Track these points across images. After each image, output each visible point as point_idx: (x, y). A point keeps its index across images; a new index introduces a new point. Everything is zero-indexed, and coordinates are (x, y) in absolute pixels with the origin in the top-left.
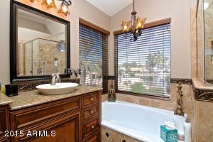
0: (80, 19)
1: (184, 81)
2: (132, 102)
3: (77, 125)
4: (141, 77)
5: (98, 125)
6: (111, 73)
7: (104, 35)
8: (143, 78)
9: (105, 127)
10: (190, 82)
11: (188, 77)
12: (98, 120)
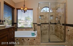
0: (4, 2)
1: (36, 24)
2: (23, 30)
3: (8, 37)
4: (23, 24)
5: (14, 37)
6: (15, 22)
7: (13, 9)
8: (24, 24)
9: (16, 38)
10: (37, 24)
11: (36, 23)
12: (14, 35)
